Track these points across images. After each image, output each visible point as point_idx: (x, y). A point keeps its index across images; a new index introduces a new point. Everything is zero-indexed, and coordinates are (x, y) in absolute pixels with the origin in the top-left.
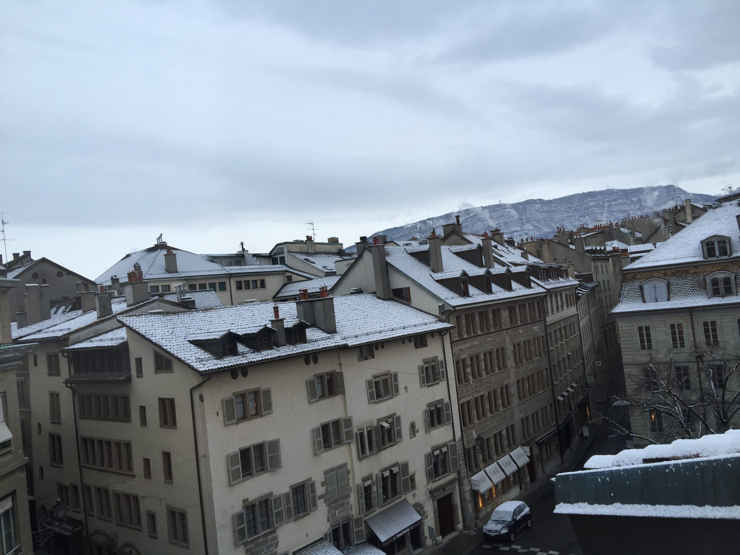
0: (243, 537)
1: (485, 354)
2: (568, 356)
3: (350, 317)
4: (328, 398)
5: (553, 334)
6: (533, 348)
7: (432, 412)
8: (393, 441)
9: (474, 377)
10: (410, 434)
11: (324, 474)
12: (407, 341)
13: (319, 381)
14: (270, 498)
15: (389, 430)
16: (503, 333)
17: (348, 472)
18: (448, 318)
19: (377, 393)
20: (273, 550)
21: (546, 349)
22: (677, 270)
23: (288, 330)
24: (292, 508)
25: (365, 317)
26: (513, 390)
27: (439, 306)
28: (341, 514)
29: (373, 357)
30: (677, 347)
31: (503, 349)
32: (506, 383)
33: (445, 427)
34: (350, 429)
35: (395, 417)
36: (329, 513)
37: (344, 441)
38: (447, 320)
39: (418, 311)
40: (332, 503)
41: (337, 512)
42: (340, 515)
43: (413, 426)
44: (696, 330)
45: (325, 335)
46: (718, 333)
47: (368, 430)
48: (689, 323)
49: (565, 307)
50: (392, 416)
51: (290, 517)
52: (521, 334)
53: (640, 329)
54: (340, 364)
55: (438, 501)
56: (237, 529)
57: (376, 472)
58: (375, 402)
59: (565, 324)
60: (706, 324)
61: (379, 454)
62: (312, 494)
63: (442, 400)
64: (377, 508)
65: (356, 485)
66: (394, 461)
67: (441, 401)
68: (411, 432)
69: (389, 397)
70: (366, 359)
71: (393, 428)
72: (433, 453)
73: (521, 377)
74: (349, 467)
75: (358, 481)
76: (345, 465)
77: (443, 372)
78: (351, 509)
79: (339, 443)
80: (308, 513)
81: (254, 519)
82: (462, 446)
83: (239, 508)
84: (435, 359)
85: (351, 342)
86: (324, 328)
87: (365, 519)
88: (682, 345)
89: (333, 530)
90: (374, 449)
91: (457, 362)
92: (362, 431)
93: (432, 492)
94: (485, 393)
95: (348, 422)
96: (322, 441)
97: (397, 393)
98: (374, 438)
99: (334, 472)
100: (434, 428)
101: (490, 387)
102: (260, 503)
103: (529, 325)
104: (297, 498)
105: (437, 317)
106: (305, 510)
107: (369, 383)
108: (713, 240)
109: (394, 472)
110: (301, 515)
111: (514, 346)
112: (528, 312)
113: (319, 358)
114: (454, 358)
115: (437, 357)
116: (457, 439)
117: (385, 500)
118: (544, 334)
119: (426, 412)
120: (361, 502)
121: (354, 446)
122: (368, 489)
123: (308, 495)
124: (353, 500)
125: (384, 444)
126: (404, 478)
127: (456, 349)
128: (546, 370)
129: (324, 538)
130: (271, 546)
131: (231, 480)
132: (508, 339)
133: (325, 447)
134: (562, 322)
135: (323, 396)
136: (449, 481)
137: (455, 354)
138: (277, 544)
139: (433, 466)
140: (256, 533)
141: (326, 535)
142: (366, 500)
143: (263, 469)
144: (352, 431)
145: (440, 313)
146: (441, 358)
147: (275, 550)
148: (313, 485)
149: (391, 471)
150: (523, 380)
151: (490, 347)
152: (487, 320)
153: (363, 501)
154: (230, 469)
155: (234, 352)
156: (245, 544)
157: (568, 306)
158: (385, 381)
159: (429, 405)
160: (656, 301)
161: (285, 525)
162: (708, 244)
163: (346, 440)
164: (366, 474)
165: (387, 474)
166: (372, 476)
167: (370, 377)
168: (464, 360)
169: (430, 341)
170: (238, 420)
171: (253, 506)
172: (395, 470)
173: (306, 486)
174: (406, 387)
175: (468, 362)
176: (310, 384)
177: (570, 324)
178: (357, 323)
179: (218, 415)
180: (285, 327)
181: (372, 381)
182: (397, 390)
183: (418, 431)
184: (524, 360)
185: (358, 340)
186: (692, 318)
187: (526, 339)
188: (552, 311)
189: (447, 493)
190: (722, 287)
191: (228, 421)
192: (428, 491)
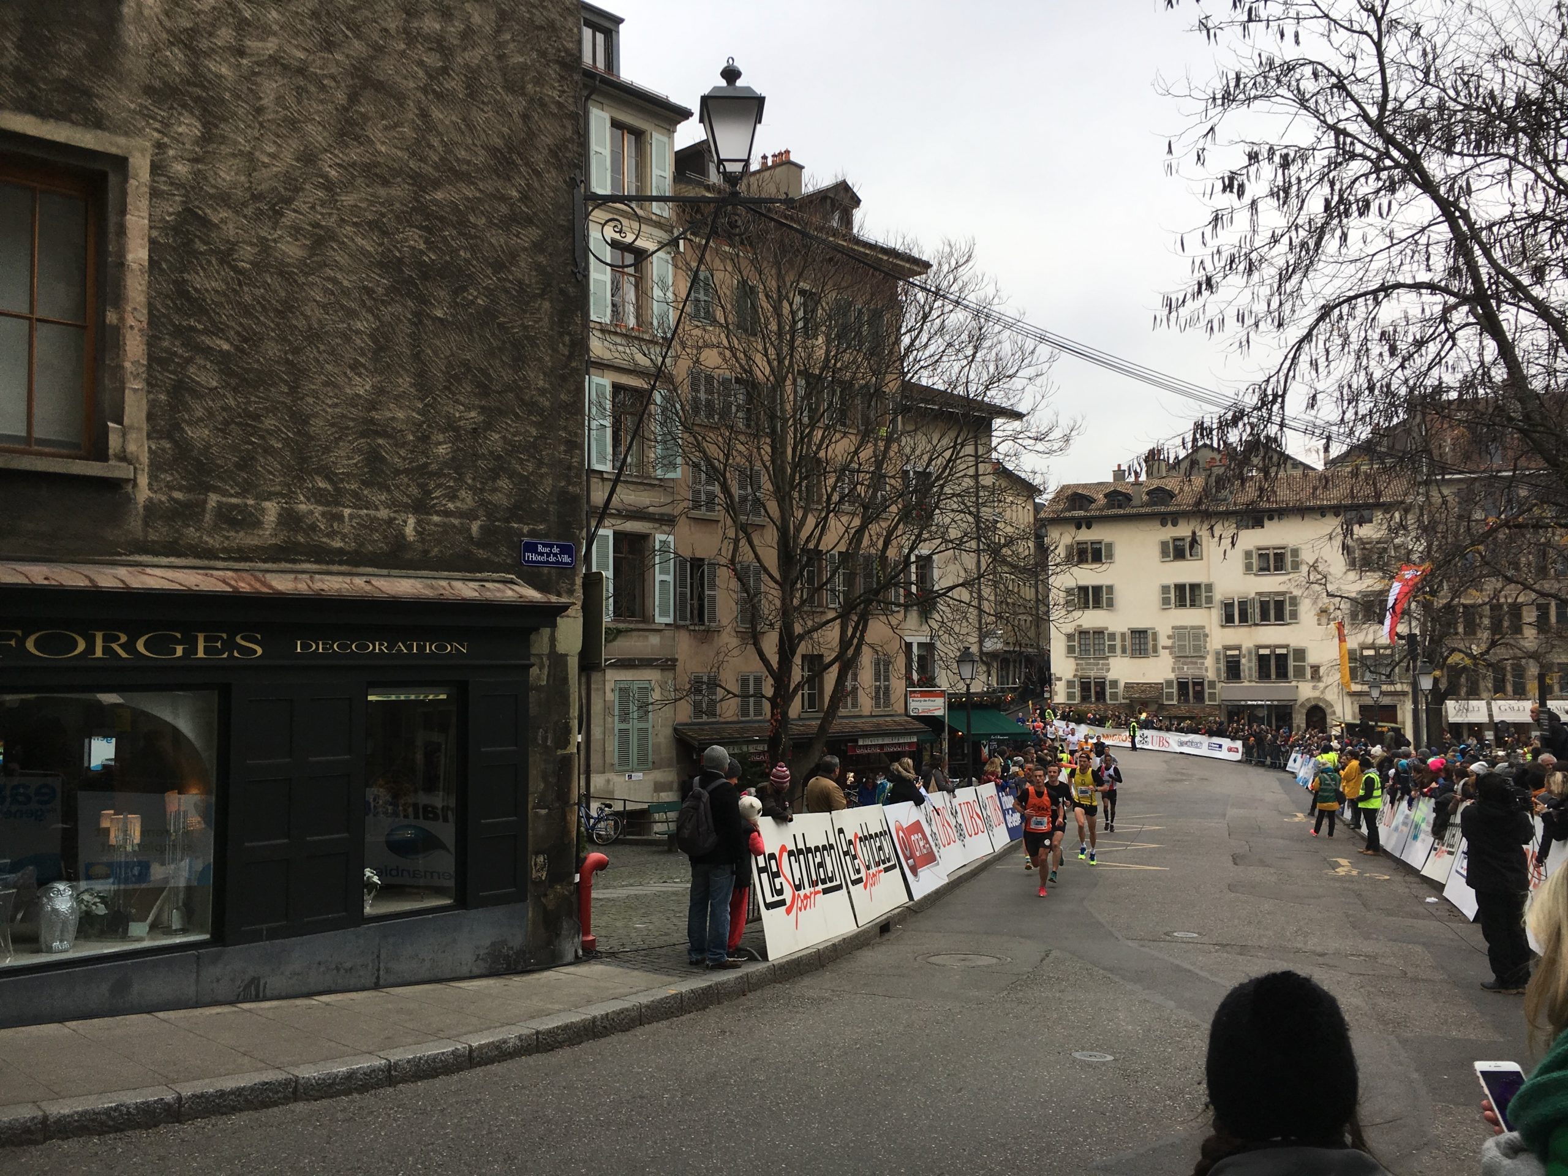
0: (1075, 653)
4: (1180, 560)
7: (1363, 602)
8: (1284, 620)
10: (1318, 620)
11: (1171, 629)
12: (1330, 515)
14: (1104, 632)
17: (1205, 635)
19: (1260, 565)
20: (1103, 672)
24: (1129, 647)
28: (1191, 670)
29: (1263, 527)
34: (1212, 595)
35: (1286, 596)
36: (1174, 664)
37: (1202, 605)
40: (1180, 657)
41: (1186, 667)
42: (1188, 670)
43: (1325, 611)
47: (1241, 600)
50: (1281, 594)
51: (1126, 653)
56: (1070, 645)
57: (1247, 645)
58: (1255, 574)
61: (1253, 627)
62: (1153, 642)
64: (1246, 680)
65: (1214, 649)
66: (1279, 642)
68: (1322, 617)
69: (1282, 572)
70: (1249, 527)
72: (1362, 652)
74: (1207, 631)
75: (1219, 647)
76: (1202, 627)
78: (1206, 671)
79: (1195, 605)
80: (1147, 656)
81: (1086, 642)
83: (1073, 630)
84: (1385, 541)
87: (1223, 684)
89: (1178, 682)
90: (1251, 622)
92: (1231, 600)
93: (1350, 694)
95: (1209, 587)
96: (1173, 599)
97: (1296, 571)
98: (1248, 610)
99: (1187, 630)
102: (1094, 632)
104: (1136, 640)
106: (1144, 653)
107: (1249, 554)
110: (1138, 655)
113: (1180, 522)
117: (1261, 677)
119: (1355, 600)
120: (1221, 668)
121: (1216, 613)
122: (1232, 659)
123: (1149, 642)
124: (1209, 663)
125: (1267, 619)
126: (1296, 664)
129: (1164, 683)
130: (1102, 669)
131: (1069, 606)
133: (1176, 605)
138: (1108, 670)
139: (1357, 665)
140: (1086, 654)
141: (1167, 682)
142: (1230, 668)
143: (1099, 606)
144: (1214, 597)
147: (1105, 674)
148: (1155, 634)
149: (1274, 651)
154: (1069, 599)
156: (1077, 659)
158: (1279, 554)
159: (1361, 593)
161: (1120, 658)
163: (1206, 604)
164: (1231, 643)
165: (1266, 651)
166: (1242, 648)
167: (1253, 547)
169: (1378, 518)
170: (1078, 562)
171: (1086, 633)
172: (1279, 650)
173: (1149, 633)
174: (1315, 565)
176: (1164, 545)
181: (1257, 552)
182: (1296, 567)
183: (1335, 620)
189: (1386, 702)
191: (1070, 561)
192: (1345, 691)
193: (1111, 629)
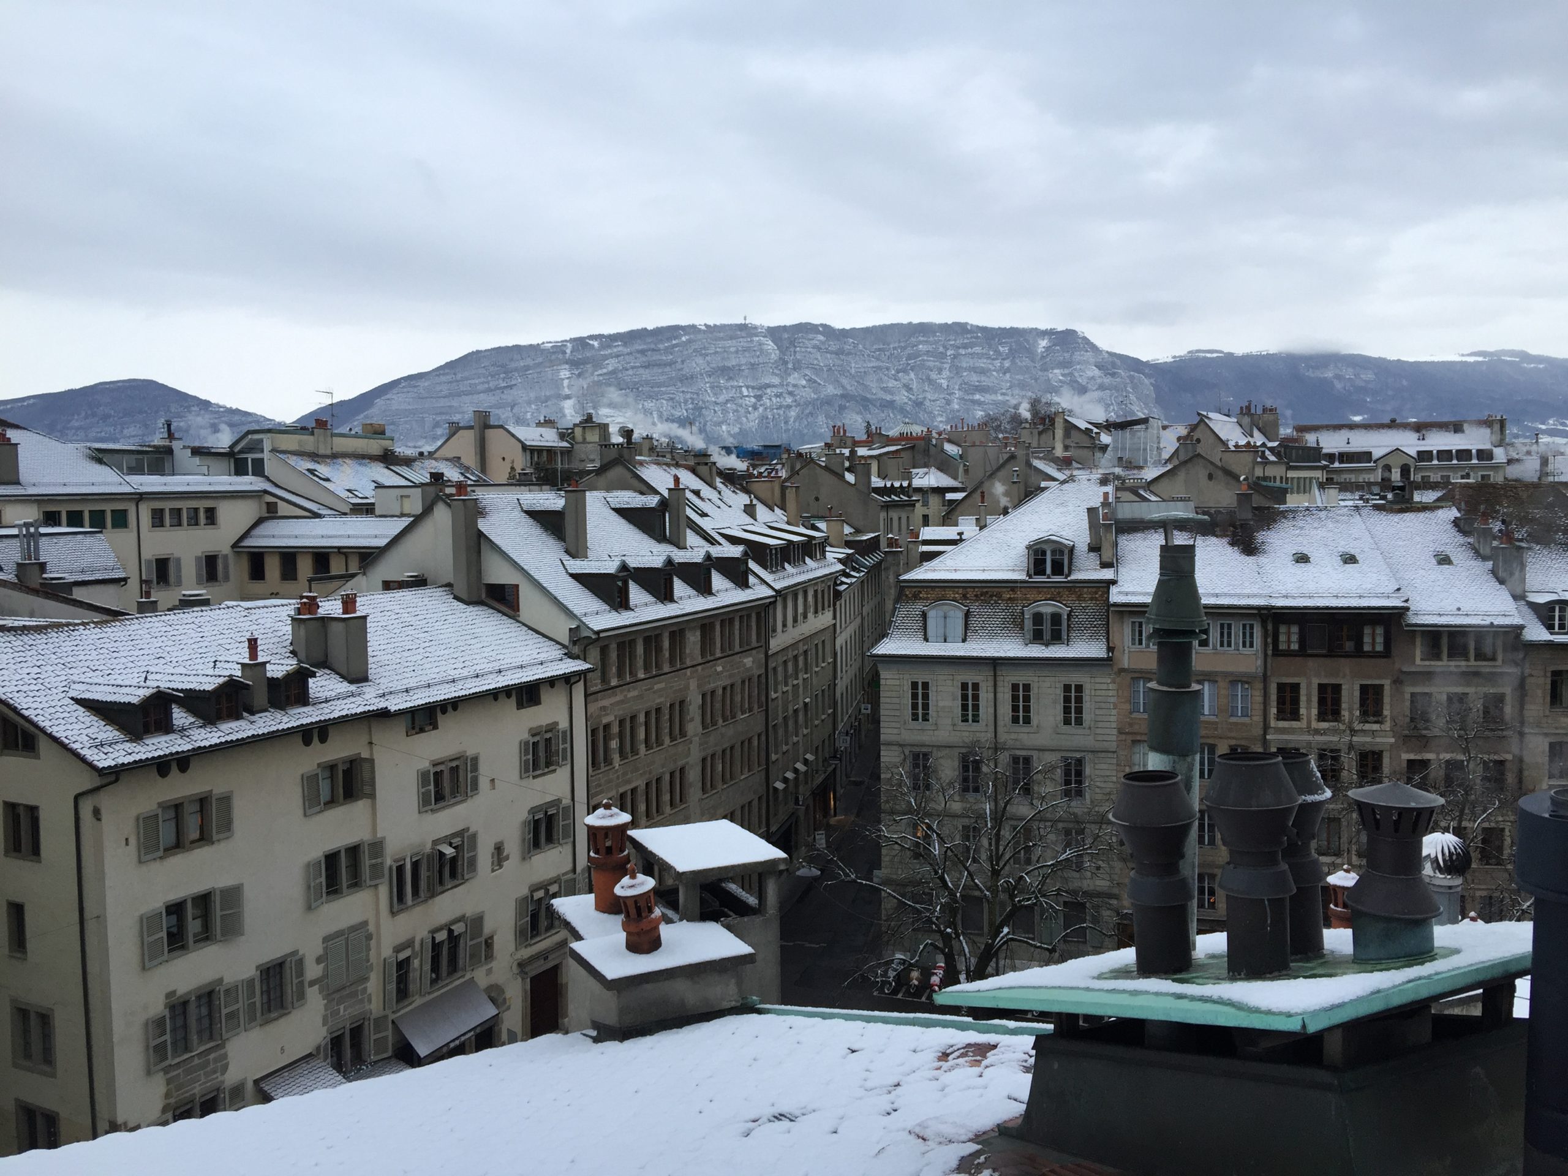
0: (164, 1058)
1: (647, 714)
2: (806, 704)
3: (396, 644)
4: (342, 804)
5: (780, 669)
6: (738, 698)
7: (537, 823)
8: (460, 876)
9: (622, 755)
10: (493, 863)
11: (323, 943)
12: (502, 697)
13: (327, 774)
14: (217, 989)
15: (454, 860)
16: (686, 674)
17: (369, 937)
18: (585, 651)
19: (437, 793)
20: (217, 1078)
21: (763, 699)
22: (985, 590)
23: (273, 682)
24: (258, 1005)
25: (427, 644)
26: (694, 775)
27: (571, 629)
28: (349, 1011)
29: (436, 727)
30: (967, 721)
31: (682, 703)
32: (680, 763)
33: (560, 848)
34: (379, 860)
35: (466, 835)
36: (326, 1010)
37: (365, 881)
38: (582, 656)
39: (530, 632)
40: (334, 992)
41: (342, 1007)
42: (347, 1013)
43: (499, 848)
44: (1000, 696)
45: (344, 687)
46: (1031, 704)
47: (414, 860)
48: (991, 683)
49: (810, 615)
50: (460, 834)
51: (252, 1018)
52: (718, 674)
53: (914, 685)
54: (371, 743)
55: (532, 979)
56: (153, 1043)
57: (422, 933)
58: (432, 810)
59: (806, 647)
60: (1015, 687)
61: (430, 902)
62: (297, 978)
63: (559, 801)
64: (417, 997)
65: (382, 959)
66: (458, 914)
67: (556, 803)
68: (495, 859)
69: (459, 799)
70: (422, 730)
71: (460, 858)
72: (532, 897)
73: (710, 752)
74: (371, 928)
75: (387, 952)
76: (365, 923)
77: (565, 750)
78: (370, 1001)
79: (356, 884)
80: (286, 1011)
81: (185, 1026)
82: (587, 880)
83: (157, 1007)
84: (552, 727)
85: (395, 704)
86: (344, 672)
87: (393, 1016)
88: (976, 719)
89: (332, 1040)
90: (422, 894)
91: (593, 731)
92: (402, 862)
93: (521, 965)
94: (640, 783)
95: (377, 847)
96: (324, 884)
97: (476, 792)
98: (424, 873)
99: (343, 937)
100: (539, 850)
101: (650, 773)
102: (199, 998)
103: (736, 657)
104: (268, 987)
105: (564, 646)
106: (282, 1006)
107: (424, 776)
108: (1044, 546)
109: (456, 934)
110: (273, 1015)
111: (704, 696)
112: (737, 632)
113: (331, 736)
114: (589, 723)
115: (556, 723)
116: (579, 869)
117: (433, 982)
118: (763, 671)
119: (525, 823)
120: (388, 987)
121: (383, 891)
122: (403, 966)
123: (289, 981)
124: (374, 985)
125: (441, 883)
126: (472, 943)
127: (593, 708)
128: (759, 735)
129: (314, 1053)
130: (215, 1072)
131: (146, 957)
132: (693, 684)
133: (328, 893)
134: (801, 644)
135: (332, 802)
136: (557, 944)
137: (591, 715)
138: (225, 1068)
139: (529, 918)
140: (187, 1049)
141: (318, 1048)
142: (398, 983)
143: (206, 936)
144: (382, 863)
145: (570, 641)
146: (564, 725)
147: (220, 1079)
148: (300, 962)
149: (451, 931)
150: (713, 756)
151: (658, 701)
152: (659, 650)
153: (392, 987)
154: (147, 940)
155: (166, 727)
156: (166, 1070)
157: (816, 612)
158: (455, 770)
159: (533, 811)
160: (945, 641)
161: (244, 1034)
162: (1036, 552)
163: (371, 880)
164: (402, 939)
165: (442, 936)
166: (414, 942)
167: (425, 765)
168: (607, 727)
169: (546, 695)
170: (166, 850)
171: (185, 1004)
172: (458, 928)
173: (287, 965)
174: (493, 780)
175: (615, 729)
176: (310, 782)
177: (817, 645)
178: (409, 659)
179: (127, 844)
180: (269, 675)
181: (429, 771)
182: (475, 786)
183: (507, 858)
184: (720, 721)
185: (408, 698)
186: (995, 676)
187: (728, 682)
188: (784, 625)
189: (550, 964)
190: (1047, 627)
191: (146, 854)
192: (515, 963)
193: (229, 979)
